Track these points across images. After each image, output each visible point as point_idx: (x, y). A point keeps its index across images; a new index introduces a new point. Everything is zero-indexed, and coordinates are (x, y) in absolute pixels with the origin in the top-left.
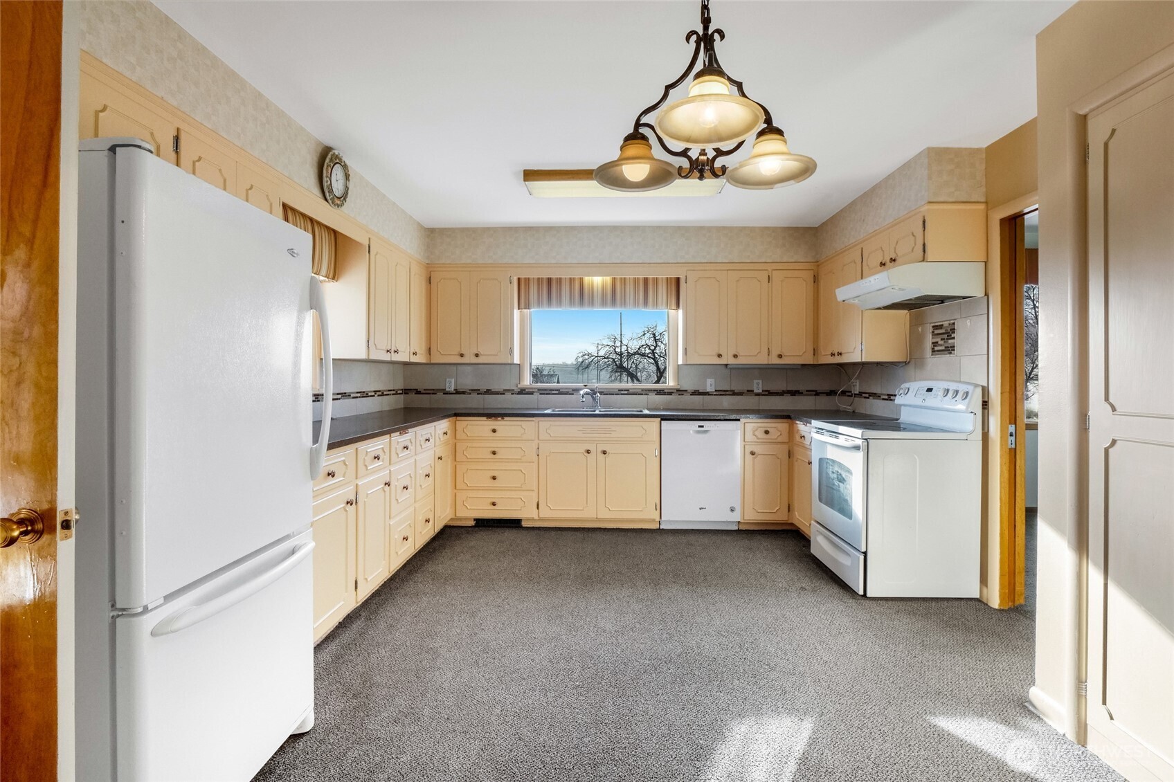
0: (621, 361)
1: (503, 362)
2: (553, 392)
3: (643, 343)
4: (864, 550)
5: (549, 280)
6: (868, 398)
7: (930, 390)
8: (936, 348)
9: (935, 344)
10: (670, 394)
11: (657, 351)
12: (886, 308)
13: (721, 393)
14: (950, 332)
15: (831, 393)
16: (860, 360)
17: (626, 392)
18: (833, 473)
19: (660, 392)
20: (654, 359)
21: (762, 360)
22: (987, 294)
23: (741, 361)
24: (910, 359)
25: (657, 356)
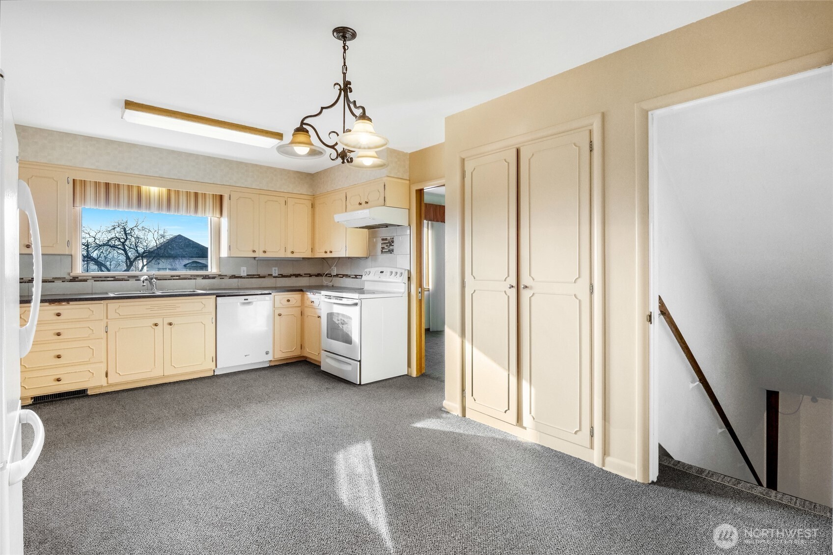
0: (88, 251)
1: (62, 253)
2: (108, 279)
3: (113, 235)
4: (359, 359)
5: (107, 185)
6: (342, 277)
7: (382, 272)
8: (383, 250)
9: (383, 248)
10: (214, 278)
11: (127, 243)
12: (360, 228)
13: (250, 276)
14: (391, 242)
15: (318, 275)
16: (345, 256)
17: (178, 278)
18: (338, 320)
19: (206, 277)
20: (125, 250)
21: (282, 254)
22: (409, 225)
23: (268, 255)
24: (369, 255)
25: (126, 247)
